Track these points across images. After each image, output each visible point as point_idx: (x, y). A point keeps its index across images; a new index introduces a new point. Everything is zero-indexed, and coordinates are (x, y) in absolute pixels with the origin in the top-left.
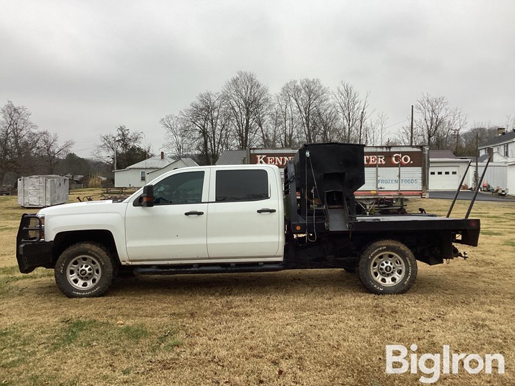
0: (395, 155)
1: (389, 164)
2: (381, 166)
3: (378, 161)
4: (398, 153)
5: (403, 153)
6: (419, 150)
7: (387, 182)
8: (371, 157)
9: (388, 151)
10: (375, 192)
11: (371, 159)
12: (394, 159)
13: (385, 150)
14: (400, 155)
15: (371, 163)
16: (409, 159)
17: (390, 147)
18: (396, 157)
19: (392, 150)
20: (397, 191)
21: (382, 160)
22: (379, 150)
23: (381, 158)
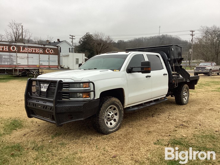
0: (47, 49)
1: (44, 53)
2: (41, 53)
3: (40, 51)
4: (48, 48)
5: (51, 49)
6: (57, 48)
7: (44, 61)
8: (37, 49)
9: (44, 47)
10: (39, 66)
11: (37, 50)
12: (46, 50)
13: (43, 46)
14: (49, 49)
15: (36, 52)
16: (53, 51)
17: (45, 45)
18: (47, 50)
19: (46, 46)
20: (48, 65)
21: (41, 51)
22: (40, 46)
23: (41, 50)
